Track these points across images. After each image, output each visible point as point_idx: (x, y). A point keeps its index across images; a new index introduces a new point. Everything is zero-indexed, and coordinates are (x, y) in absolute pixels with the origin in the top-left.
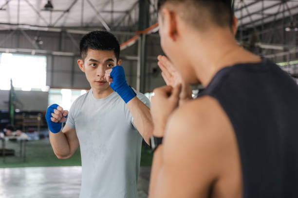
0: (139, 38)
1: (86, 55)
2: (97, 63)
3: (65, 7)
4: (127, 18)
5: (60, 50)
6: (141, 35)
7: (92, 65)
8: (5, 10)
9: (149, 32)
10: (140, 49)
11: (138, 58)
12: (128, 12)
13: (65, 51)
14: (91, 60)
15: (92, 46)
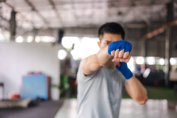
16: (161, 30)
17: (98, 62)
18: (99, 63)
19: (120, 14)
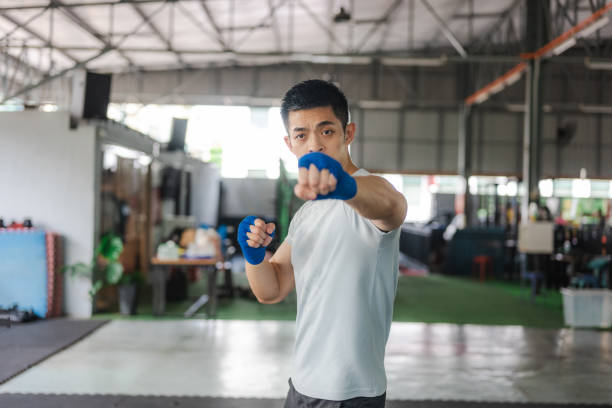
0: (527, 68)
3: (378, 14)
4: (504, 27)
5: (375, 96)
6: (532, 62)
7: (299, 137)
8: (268, 26)
9: (548, 54)
10: (531, 91)
11: (526, 108)
12: (505, 14)
13: (384, 99)
14: (296, 130)
16: (513, 78)
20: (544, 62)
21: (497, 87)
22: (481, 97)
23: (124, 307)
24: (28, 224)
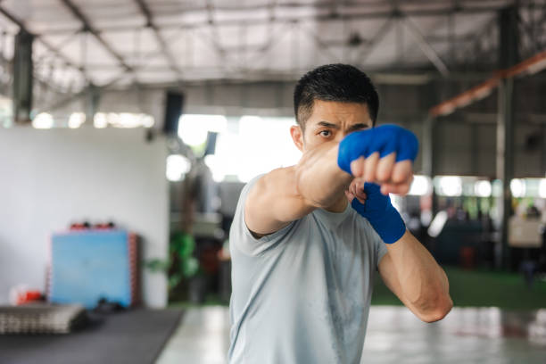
0: (499, 83)
1: (310, 112)
2: (333, 130)
7: (322, 134)
14: (322, 123)
15: (322, 93)
17: (300, 196)
18: (303, 198)
19: (355, 41)
20: (517, 81)
21: (464, 100)
22: (447, 109)
23: (194, 296)
24: (111, 225)
